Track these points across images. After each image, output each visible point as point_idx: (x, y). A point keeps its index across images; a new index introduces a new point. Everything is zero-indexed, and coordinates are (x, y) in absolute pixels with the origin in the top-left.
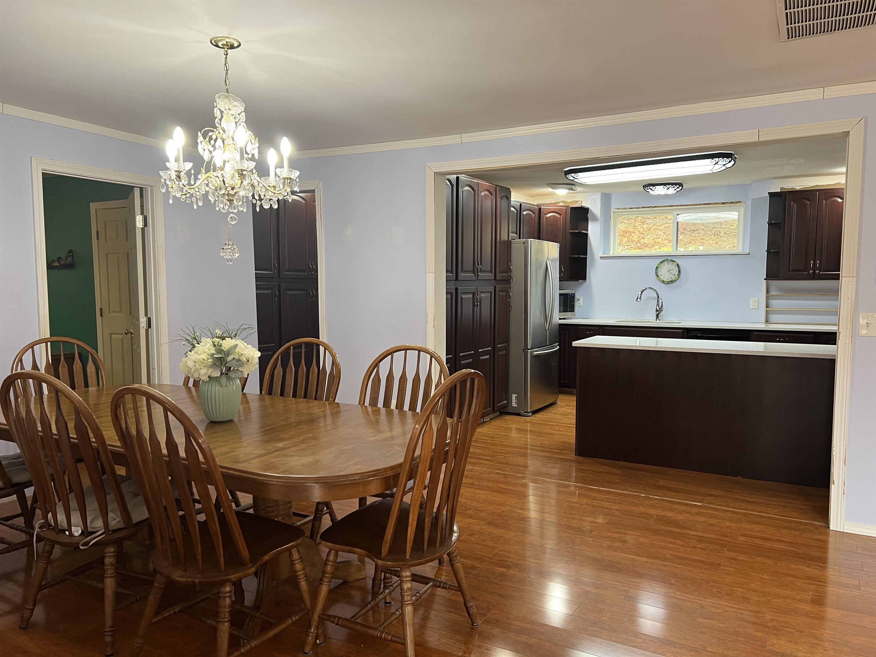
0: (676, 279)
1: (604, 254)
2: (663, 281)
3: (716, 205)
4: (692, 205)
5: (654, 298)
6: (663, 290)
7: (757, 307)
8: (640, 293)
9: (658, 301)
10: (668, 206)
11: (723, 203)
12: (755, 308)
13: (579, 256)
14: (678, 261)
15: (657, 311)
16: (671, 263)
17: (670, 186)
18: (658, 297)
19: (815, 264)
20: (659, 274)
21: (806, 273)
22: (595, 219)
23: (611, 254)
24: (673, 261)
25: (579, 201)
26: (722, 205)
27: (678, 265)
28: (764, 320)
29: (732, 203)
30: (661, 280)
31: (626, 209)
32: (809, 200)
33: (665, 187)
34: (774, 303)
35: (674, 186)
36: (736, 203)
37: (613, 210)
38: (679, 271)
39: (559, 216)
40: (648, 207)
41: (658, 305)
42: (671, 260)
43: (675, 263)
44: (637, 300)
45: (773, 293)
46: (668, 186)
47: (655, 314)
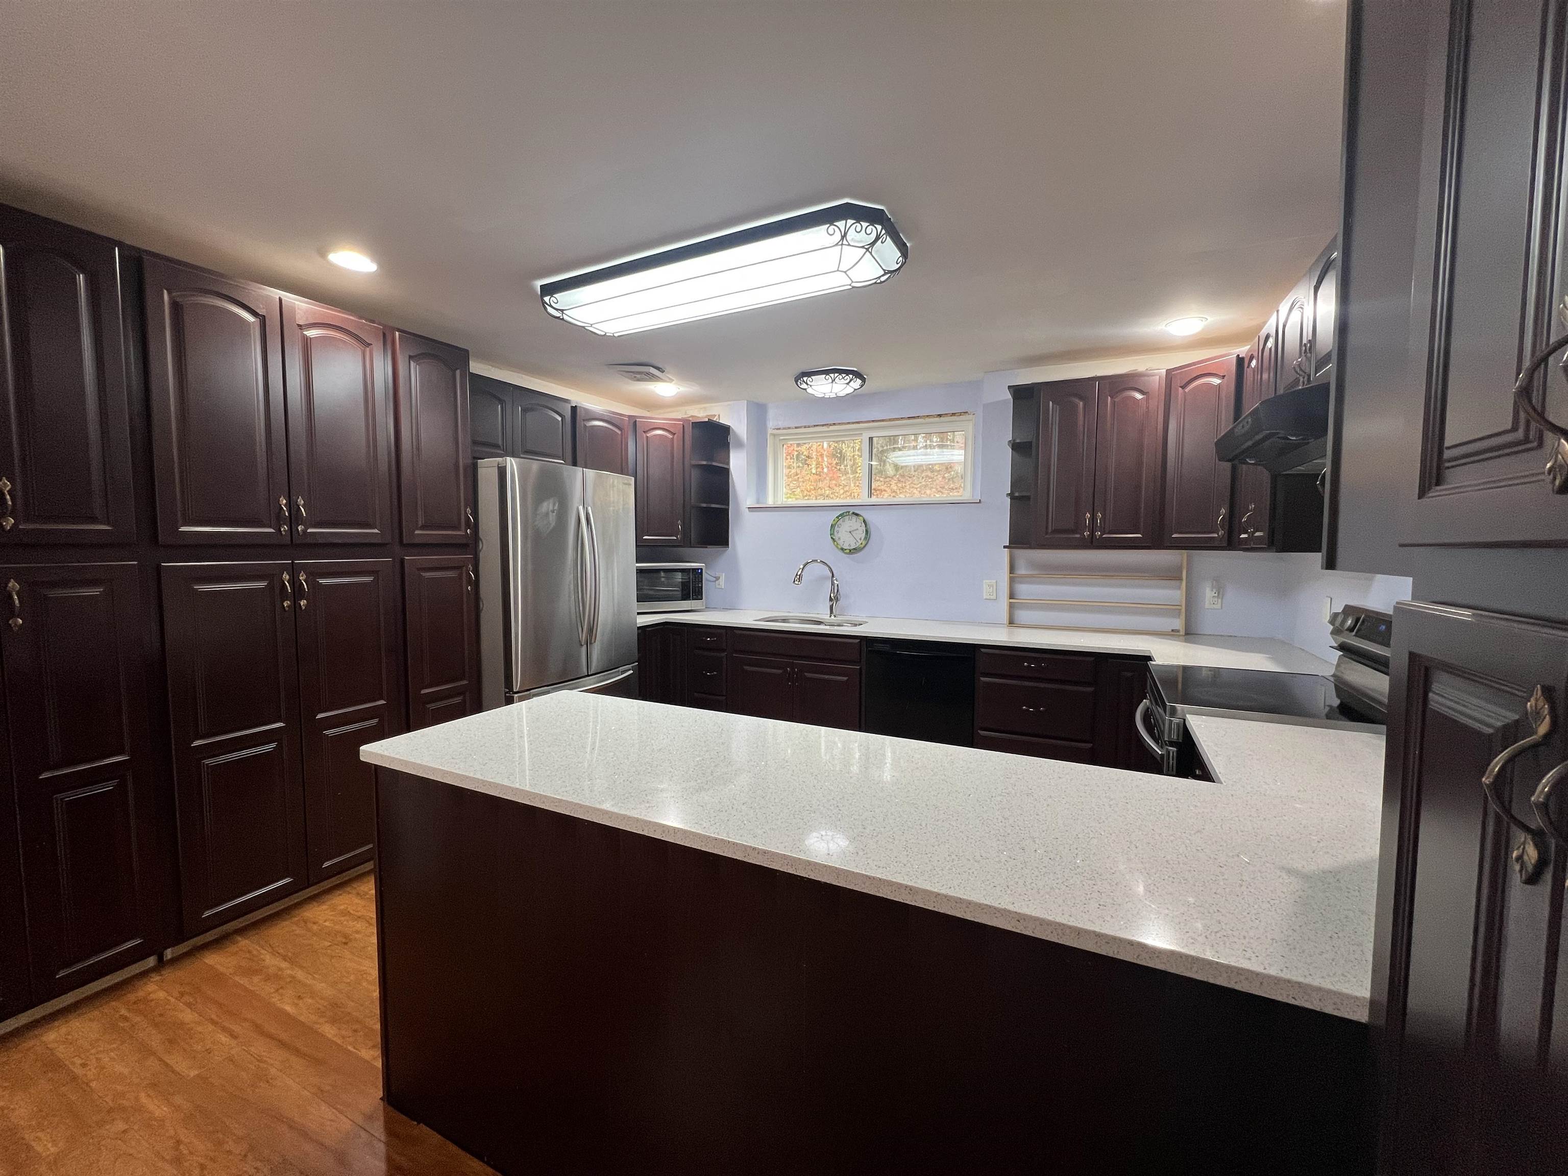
0: (862, 546)
1: (758, 503)
2: (842, 549)
3: (928, 420)
4: (890, 420)
5: (826, 578)
6: (842, 565)
7: (994, 597)
8: (801, 569)
9: (833, 584)
10: (853, 423)
11: (940, 416)
12: (992, 597)
13: (709, 505)
14: (866, 514)
15: (831, 599)
16: (854, 517)
17: (836, 375)
18: (833, 576)
19: (1093, 518)
20: (836, 537)
21: (1078, 536)
22: (740, 445)
23: (770, 502)
24: (857, 515)
25: (716, 416)
26: (937, 419)
27: (864, 521)
28: (1005, 620)
29: (953, 414)
30: (840, 547)
31: (789, 428)
32: (1081, 398)
33: (827, 377)
34: (1023, 589)
35: (844, 375)
36: (960, 414)
37: (770, 431)
38: (867, 531)
39: (670, 436)
40: (823, 425)
41: (832, 591)
42: (853, 513)
43: (861, 518)
44: (794, 582)
45: (1022, 571)
46: (832, 375)
47: (828, 604)
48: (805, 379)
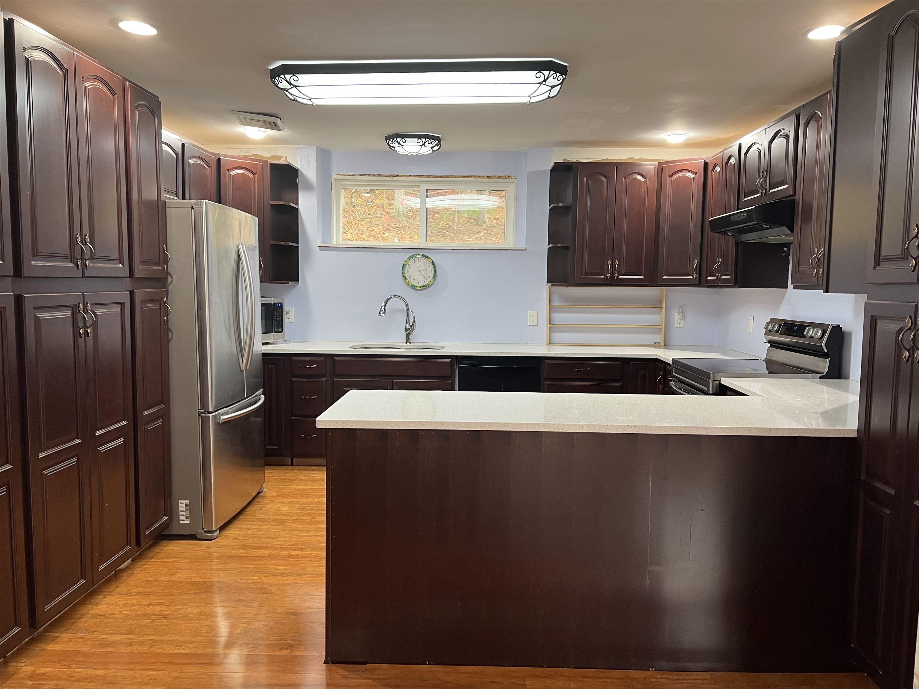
0: (431, 283)
1: (323, 243)
2: (413, 286)
3: (479, 179)
4: (447, 177)
5: (401, 311)
6: (412, 297)
7: (535, 324)
8: (383, 304)
9: (408, 315)
10: (415, 176)
11: (488, 177)
12: (534, 324)
13: (287, 243)
14: (433, 256)
15: (406, 329)
16: (423, 259)
17: (427, 140)
18: (408, 309)
19: (613, 265)
20: (407, 275)
21: (603, 277)
22: (309, 187)
23: (334, 243)
24: (427, 257)
25: (282, 157)
26: (487, 180)
27: (433, 262)
28: (545, 340)
29: (500, 177)
30: (410, 284)
31: (354, 175)
32: (605, 177)
33: (419, 141)
34: (557, 316)
35: (432, 140)
36: (506, 177)
37: (334, 176)
38: (435, 271)
39: (252, 176)
40: (386, 176)
41: (408, 320)
42: (423, 255)
43: (428, 259)
44: (380, 313)
45: (556, 304)
46: (424, 140)
47: (404, 333)
48: (399, 140)
